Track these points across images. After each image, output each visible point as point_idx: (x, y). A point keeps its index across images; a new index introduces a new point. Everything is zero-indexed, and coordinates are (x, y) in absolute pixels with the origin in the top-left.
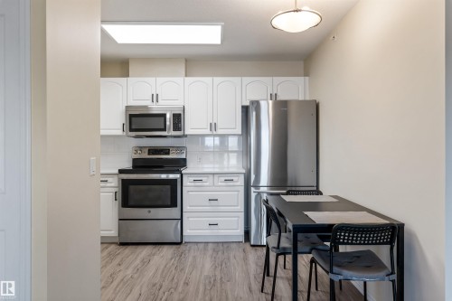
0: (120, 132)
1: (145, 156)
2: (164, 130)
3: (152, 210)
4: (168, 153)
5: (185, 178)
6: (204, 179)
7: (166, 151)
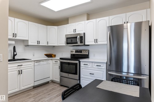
0: (64, 44)
1: (74, 53)
2: (77, 43)
3: (69, 74)
4: (81, 52)
5: (81, 63)
6: (88, 64)
7: (81, 51)
